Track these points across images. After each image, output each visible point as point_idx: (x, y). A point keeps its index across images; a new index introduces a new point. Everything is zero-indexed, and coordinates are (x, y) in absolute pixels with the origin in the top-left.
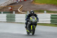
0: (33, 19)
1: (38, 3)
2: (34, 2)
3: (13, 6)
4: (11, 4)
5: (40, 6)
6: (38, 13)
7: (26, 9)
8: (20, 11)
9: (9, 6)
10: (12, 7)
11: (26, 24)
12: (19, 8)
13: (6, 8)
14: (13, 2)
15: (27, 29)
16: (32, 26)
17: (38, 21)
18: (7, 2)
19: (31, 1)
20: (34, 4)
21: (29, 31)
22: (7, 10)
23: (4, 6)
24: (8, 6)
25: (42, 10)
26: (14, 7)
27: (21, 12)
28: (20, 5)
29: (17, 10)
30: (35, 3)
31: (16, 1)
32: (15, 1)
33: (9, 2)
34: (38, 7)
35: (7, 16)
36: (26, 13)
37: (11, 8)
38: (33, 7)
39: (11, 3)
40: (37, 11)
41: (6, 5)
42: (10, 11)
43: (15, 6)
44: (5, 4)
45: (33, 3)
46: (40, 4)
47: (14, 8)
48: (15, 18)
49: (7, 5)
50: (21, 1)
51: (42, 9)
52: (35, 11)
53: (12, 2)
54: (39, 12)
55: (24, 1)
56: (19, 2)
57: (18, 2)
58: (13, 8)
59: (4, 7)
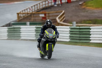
0: (49, 34)
1: (92, 6)
2: (86, 4)
3: (47, 12)
4: (44, 9)
5: (95, 13)
6: (92, 25)
7: (71, 17)
8: (61, 21)
9: (41, 12)
10: (45, 14)
11: (39, 41)
12: (58, 16)
13: (35, 15)
14: (47, 5)
15: (40, 49)
17: (58, 37)
18: (37, 5)
19: (80, 3)
20: (84, 9)
21: (44, 52)
22: (37, 18)
23: (31, 12)
24: (39, 11)
25: (98, 19)
26: (49, 14)
27: (62, 23)
28: (60, 11)
29: (55, 19)
30: (87, 6)
31: (53, 4)
32: (51, 3)
33: (41, 4)
34: (92, 14)
35: (36, 30)
36: (72, 25)
37: (43, 15)
38: (83, 14)
39: (44, 6)
40: (90, 22)
41: (34, 10)
42: (42, 20)
43: (52, 12)
44: (33, 8)
45: (83, 7)
46: (96, 8)
47: (49, 16)
49: (36, 9)
50: (62, 3)
51: (99, 17)
52: (88, 20)
53: (45, 4)
54: (95, 24)
55: (68, 2)
56: (58, 5)
57: (56, 6)
58: (47, 15)
59: (31, 14)
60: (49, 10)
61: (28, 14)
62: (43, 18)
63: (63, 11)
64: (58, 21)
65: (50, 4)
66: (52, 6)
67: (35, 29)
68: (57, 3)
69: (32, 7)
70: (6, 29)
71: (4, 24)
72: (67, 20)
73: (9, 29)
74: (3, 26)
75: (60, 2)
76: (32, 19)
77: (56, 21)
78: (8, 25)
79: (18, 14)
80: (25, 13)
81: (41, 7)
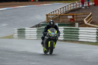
3: (75, 13)
4: (72, 11)
9: (69, 14)
10: (73, 16)
12: (85, 18)
13: (63, 17)
14: (75, 7)
16: (49, 42)
17: (59, 36)
18: (65, 7)
22: (65, 20)
23: (60, 13)
24: (67, 13)
26: (77, 15)
27: (89, 24)
29: (83, 21)
31: (81, 6)
32: (79, 5)
37: (71, 17)
39: (72, 8)
41: (63, 11)
42: (70, 21)
47: (77, 18)
48: (79, 34)
50: (89, 6)
55: (95, 5)
56: (86, 7)
58: (75, 17)
59: (60, 16)
60: (77, 12)
61: (57, 15)
62: (71, 19)
63: (91, 13)
64: (86, 22)
65: (78, 7)
66: (80, 9)
67: (63, 30)
68: (85, 5)
69: (60, 9)
70: (35, 30)
71: (34, 25)
72: (94, 22)
73: (38, 29)
74: (33, 27)
75: (87, 5)
76: (61, 20)
77: (84, 23)
78: (38, 26)
79: (47, 15)
80: (54, 15)
81: (69, 9)
